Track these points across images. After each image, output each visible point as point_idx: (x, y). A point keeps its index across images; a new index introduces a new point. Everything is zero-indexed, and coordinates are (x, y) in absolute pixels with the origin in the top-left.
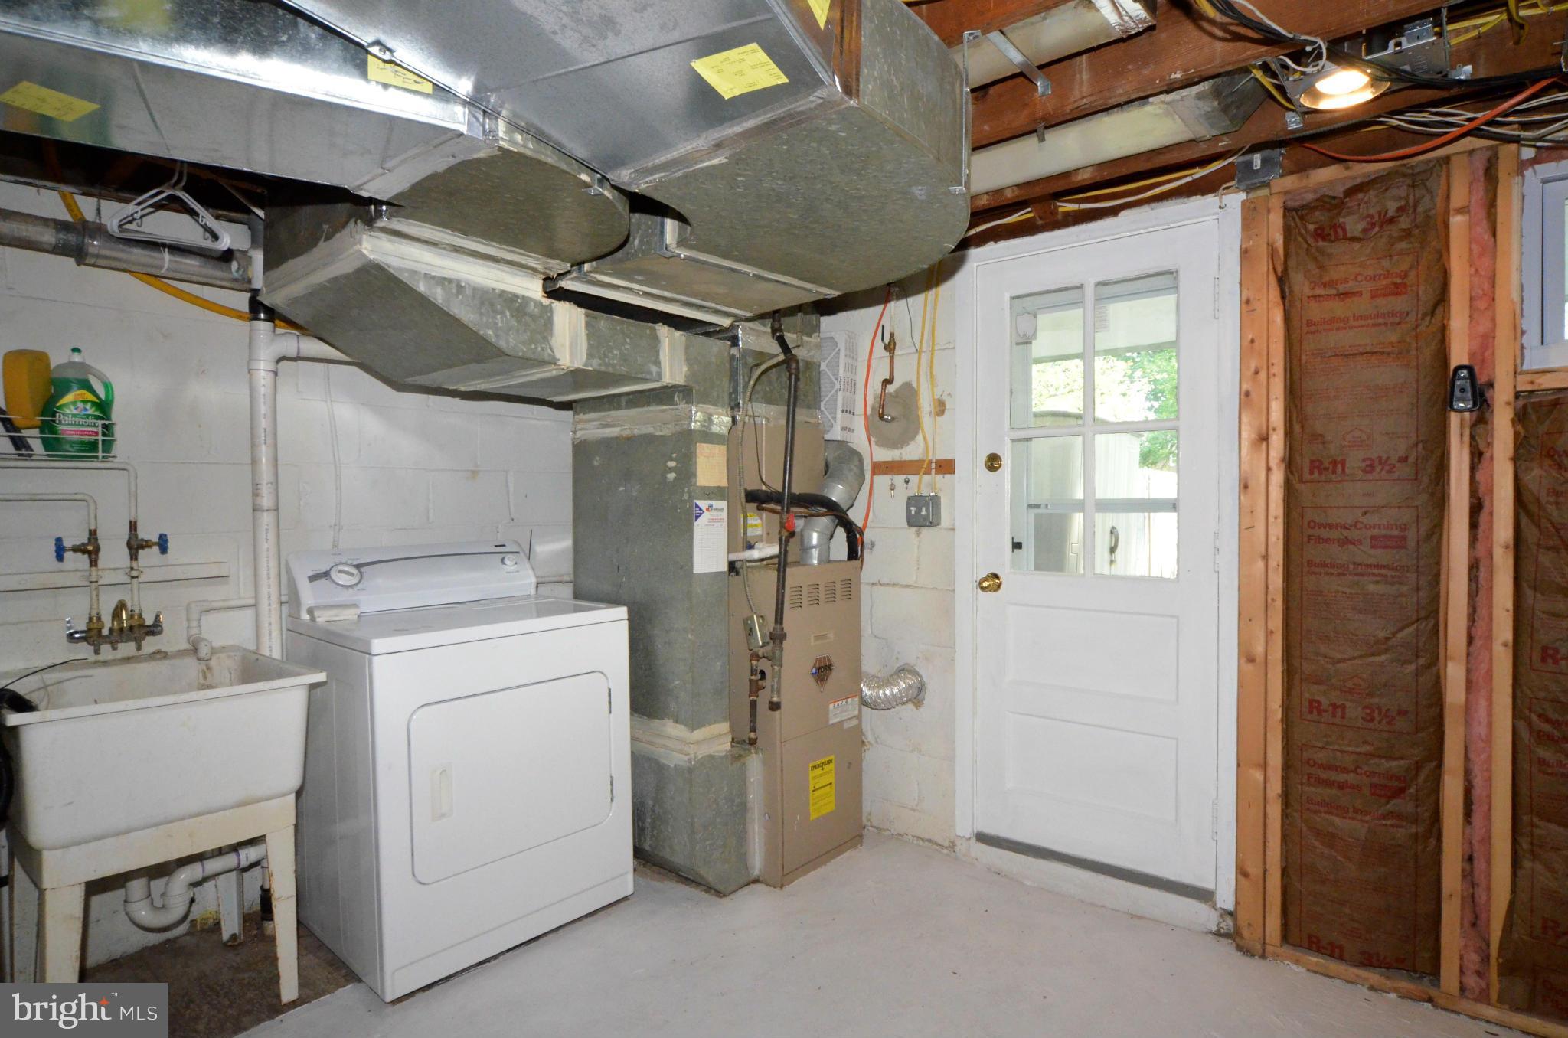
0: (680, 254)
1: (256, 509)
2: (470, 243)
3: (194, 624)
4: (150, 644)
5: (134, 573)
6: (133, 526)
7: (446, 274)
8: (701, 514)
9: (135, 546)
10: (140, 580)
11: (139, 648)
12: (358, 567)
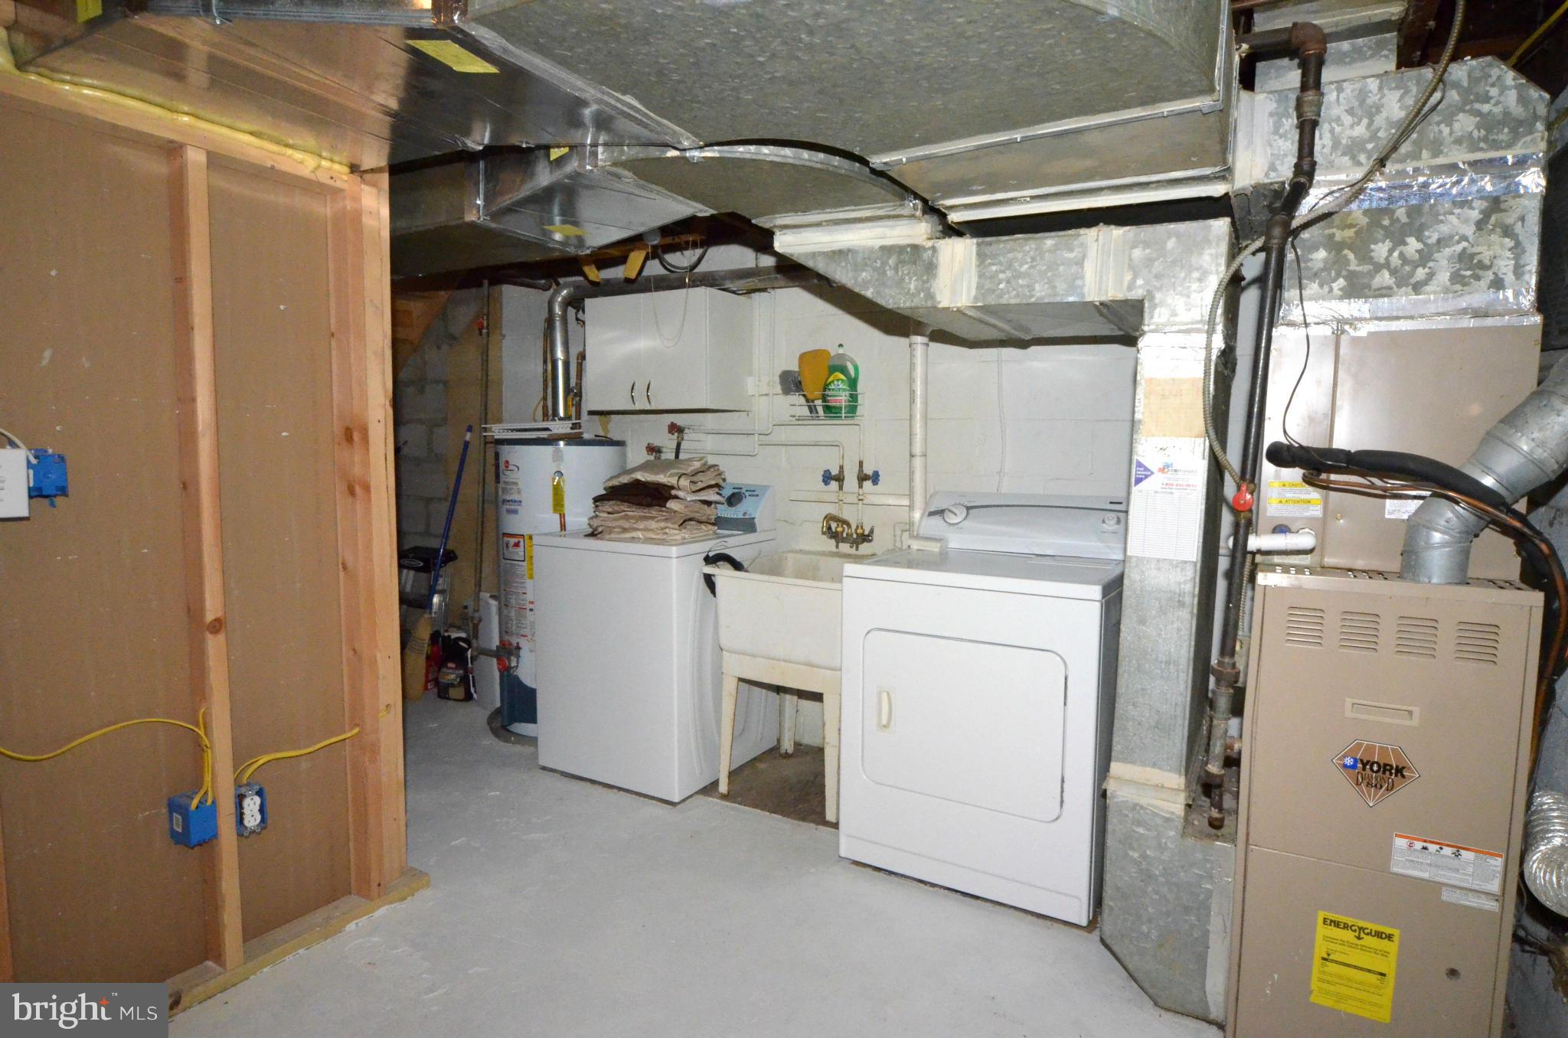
0: (901, 160)
1: (912, 456)
2: (810, 217)
3: (898, 539)
4: (865, 548)
5: (861, 497)
6: (861, 464)
7: (836, 247)
8: (1147, 477)
9: (862, 478)
10: (865, 502)
11: (857, 549)
12: (968, 508)
